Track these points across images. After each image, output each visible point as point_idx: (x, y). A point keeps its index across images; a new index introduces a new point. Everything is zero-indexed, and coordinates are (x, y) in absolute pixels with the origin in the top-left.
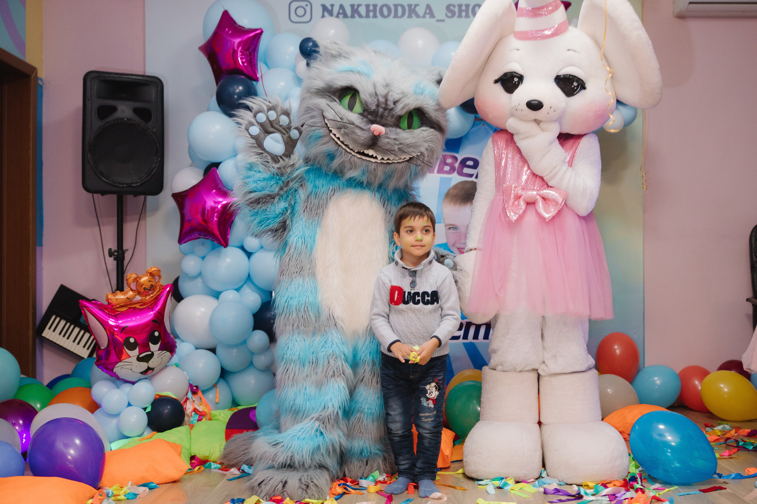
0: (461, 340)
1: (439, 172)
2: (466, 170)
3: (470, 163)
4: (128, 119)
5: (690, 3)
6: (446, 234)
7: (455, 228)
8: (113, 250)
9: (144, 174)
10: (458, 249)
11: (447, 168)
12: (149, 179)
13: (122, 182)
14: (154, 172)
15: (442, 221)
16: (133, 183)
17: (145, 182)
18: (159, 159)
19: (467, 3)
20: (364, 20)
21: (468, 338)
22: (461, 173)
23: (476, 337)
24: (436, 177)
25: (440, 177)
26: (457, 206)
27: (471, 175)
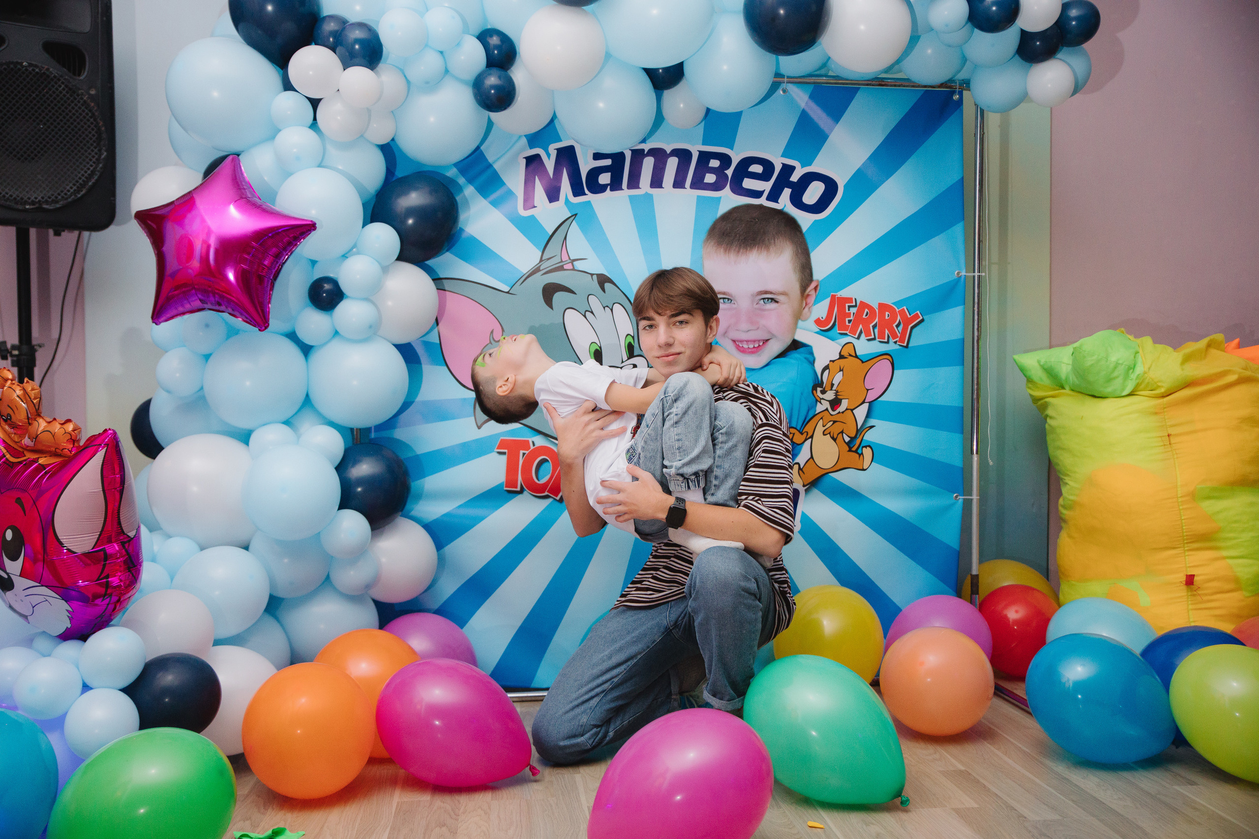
1: (694, 186)
2: (748, 183)
3: (757, 168)
4: (30, 65)
7: (728, 299)
8: (9, 346)
9: (71, 185)
10: (734, 341)
11: (710, 178)
12: (83, 196)
13: (22, 199)
14: (93, 181)
16: (47, 202)
17: (74, 201)
18: (105, 153)
22: (738, 189)
24: (689, 195)
25: (698, 197)
26: (732, 256)
27: (757, 194)
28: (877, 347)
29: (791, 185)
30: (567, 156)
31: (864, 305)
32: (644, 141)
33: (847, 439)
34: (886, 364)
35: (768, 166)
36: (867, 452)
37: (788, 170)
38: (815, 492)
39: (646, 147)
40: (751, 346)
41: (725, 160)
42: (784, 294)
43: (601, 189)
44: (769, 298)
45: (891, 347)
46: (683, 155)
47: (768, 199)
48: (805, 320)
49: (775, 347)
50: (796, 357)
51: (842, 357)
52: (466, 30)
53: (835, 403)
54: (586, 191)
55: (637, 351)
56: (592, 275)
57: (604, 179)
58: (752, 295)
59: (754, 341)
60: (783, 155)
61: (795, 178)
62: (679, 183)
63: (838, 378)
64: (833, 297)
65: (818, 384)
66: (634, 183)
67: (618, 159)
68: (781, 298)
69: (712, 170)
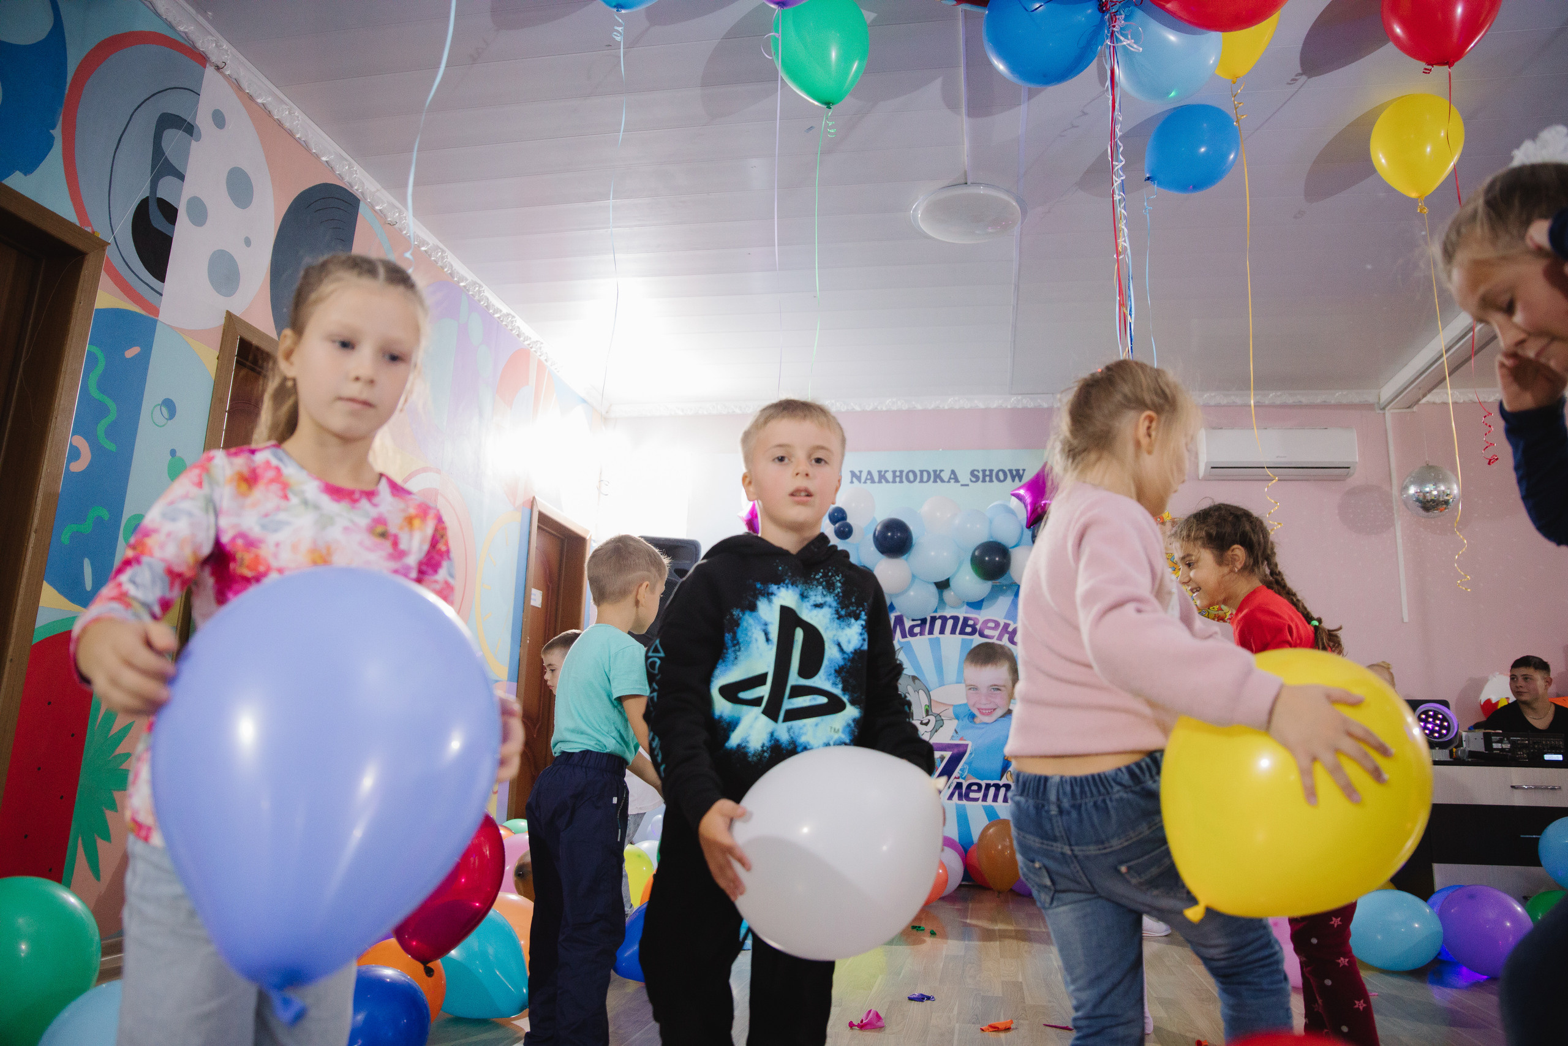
0: (979, 803)
1: (960, 633)
2: (987, 632)
3: (991, 625)
5: (1212, 468)
6: (967, 695)
7: (976, 689)
10: (979, 709)
11: (968, 630)
15: (963, 681)
19: (991, 468)
20: (891, 485)
21: (988, 800)
22: (982, 635)
23: (995, 799)
24: (958, 638)
25: (963, 639)
26: (978, 668)
27: (992, 637)
29: (1008, 633)
30: (900, 621)
32: (936, 611)
35: (997, 624)
37: (1007, 626)
39: (937, 615)
40: (987, 712)
41: (976, 620)
42: (1004, 686)
43: (915, 635)
44: (997, 688)
46: (956, 619)
47: (998, 639)
48: (1015, 699)
49: (1000, 712)
54: (908, 636)
55: (930, 713)
56: (909, 676)
57: (917, 630)
58: (988, 687)
59: (989, 709)
60: (1005, 618)
61: (1010, 629)
62: (953, 632)
67: (924, 621)
68: (1002, 688)
69: (970, 626)
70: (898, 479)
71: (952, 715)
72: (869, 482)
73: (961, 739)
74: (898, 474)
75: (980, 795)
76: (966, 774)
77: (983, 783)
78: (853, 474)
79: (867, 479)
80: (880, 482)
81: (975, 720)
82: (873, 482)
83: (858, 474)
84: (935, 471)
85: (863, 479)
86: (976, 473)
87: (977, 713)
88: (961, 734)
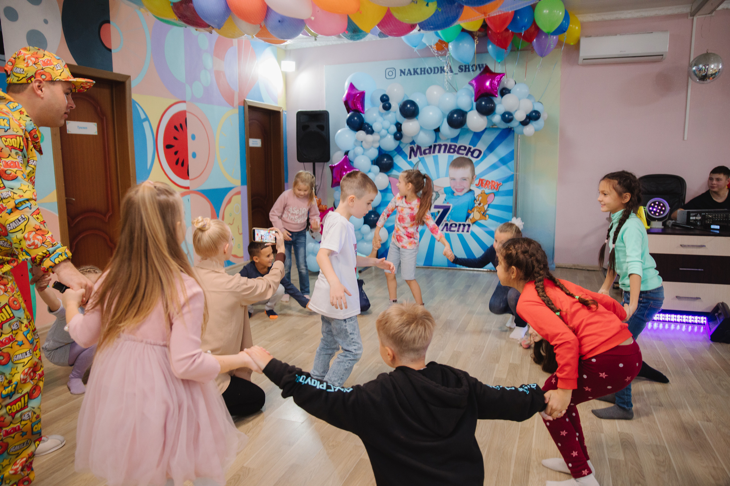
0: (456, 232)
2: (461, 152)
4: (314, 131)
5: (584, 59)
6: (450, 182)
9: (321, 153)
11: (452, 151)
13: (312, 157)
14: (325, 153)
15: (448, 176)
16: (317, 158)
17: (323, 156)
20: (420, 76)
21: (460, 231)
23: (463, 231)
24: (447, 155)
25: (449, 155)
26: (456, 169)
27: (463, 154)
28: (490, 191)
30: (419, 148)
31: (487, 181)
32: (435, 142)
33: (482, 213)
34: (493, 195)
35: (465, 148)
36: (487, 216)
37: (470, 148)
38: (474, 225)
39: (437, 144)
41: (456, 146)
42: (468, 178)
44: (464, 179)
45: (494, 191)
48: (473, 184)
49: (466, 190)
50: (471, 193)
51: (481, 193)
52: (391, 124)
53: (480, 204)
57: (427, 151)
58: (460, 179)
59: (461, 189)
60: (469, 145)
61: (472, 150)
62: (444, 152)
63: (480, 198)
64: (480, 180)
65: (475, 199)
66: (434, 152)
67: (430, 147)
68: (467, 179)
69: (452, 149)
70: (423, 73)
71: (443, 192)
72: (409, 75)
73: (448, 203)
74: (423, 70)
75: (456, 229)
76: (449, 219)
77: (458, 223)
78: (401, 71)
79: (408, 73)
80: (414, 74)
81: (454, 194)
82: (411, 74)
83: (404, 71)
84: (441, 67)
85: (406, 73)
86: (461, 67)
87: (455, 190)
88: (447, 201)
